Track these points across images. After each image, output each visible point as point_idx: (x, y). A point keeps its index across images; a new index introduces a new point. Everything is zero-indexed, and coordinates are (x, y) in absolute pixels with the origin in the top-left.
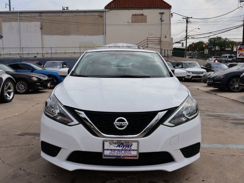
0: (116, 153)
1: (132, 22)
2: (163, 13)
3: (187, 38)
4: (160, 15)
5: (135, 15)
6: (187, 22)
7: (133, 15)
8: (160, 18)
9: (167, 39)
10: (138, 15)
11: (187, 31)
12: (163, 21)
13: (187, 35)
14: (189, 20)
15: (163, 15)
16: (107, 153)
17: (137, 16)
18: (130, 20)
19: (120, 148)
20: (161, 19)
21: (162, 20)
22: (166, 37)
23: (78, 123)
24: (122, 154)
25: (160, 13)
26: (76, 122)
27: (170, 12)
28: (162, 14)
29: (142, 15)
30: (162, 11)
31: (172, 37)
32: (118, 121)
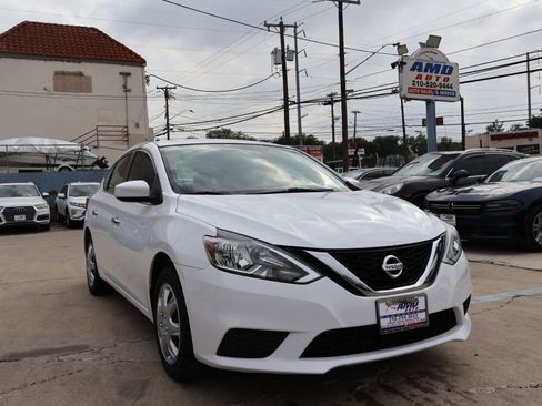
0: (398, 322)
1: (56, 89)
2: (129, 74)
3: (168, 129)
4: (122, 78)
5: (63, 73)
6: (167, 96)
7: (56, 74)
8: (123, 83)
9: (141, 131)
10: (69, 74)
11: (167, 115)
12: (129, 91)
13: (168, 124)
14: (170, 91)
15: (129, 78)
16: (384, 323)
17: (67, 77)
18: (50, 85)
19: (403, 311)
20: (125, 86)
21: (126, 89)
22: (137, 126)
23: (317, 275)
24: (406, 321)
25: (121, 74)
26: (313, 274)
27: (143, 72)
28: (126, 75)
29: (80, 74)
30: (126, 69)
31: (150, 126)
32: (388, 263)
